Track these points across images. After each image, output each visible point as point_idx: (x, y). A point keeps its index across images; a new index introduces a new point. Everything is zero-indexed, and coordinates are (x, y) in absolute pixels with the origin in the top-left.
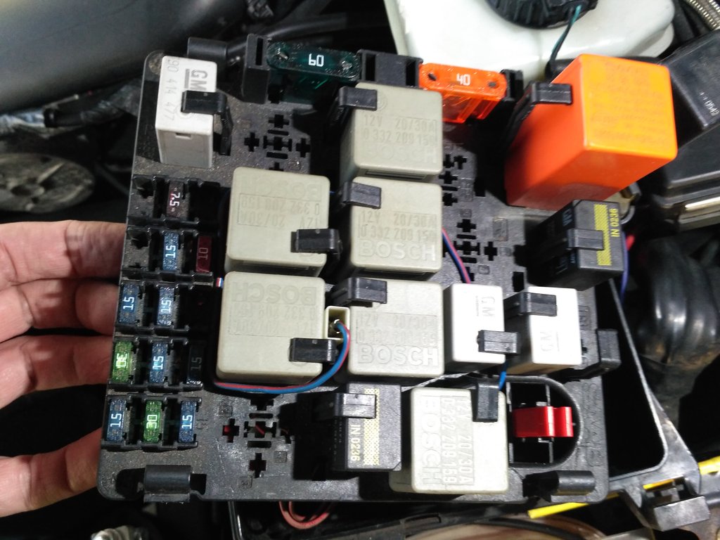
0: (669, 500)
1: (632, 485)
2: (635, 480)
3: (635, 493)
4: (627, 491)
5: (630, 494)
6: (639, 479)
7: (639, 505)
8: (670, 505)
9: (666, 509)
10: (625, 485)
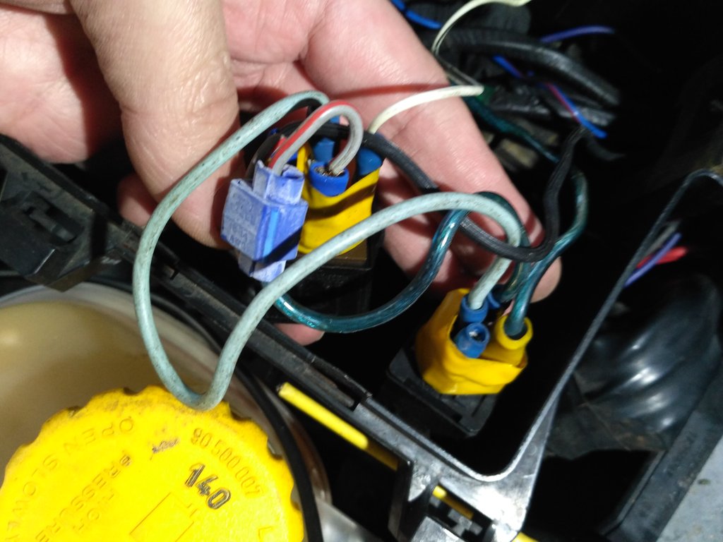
0: (451, 525)
1: (427, 469)
2: (437, 466)
3: (420, 480)
4: (415, 468)
5: (414, 475)
6: (442, 470)
7: (411, 498)
8: (446, 531)
9: (440, 531)
10: (421, 459)
